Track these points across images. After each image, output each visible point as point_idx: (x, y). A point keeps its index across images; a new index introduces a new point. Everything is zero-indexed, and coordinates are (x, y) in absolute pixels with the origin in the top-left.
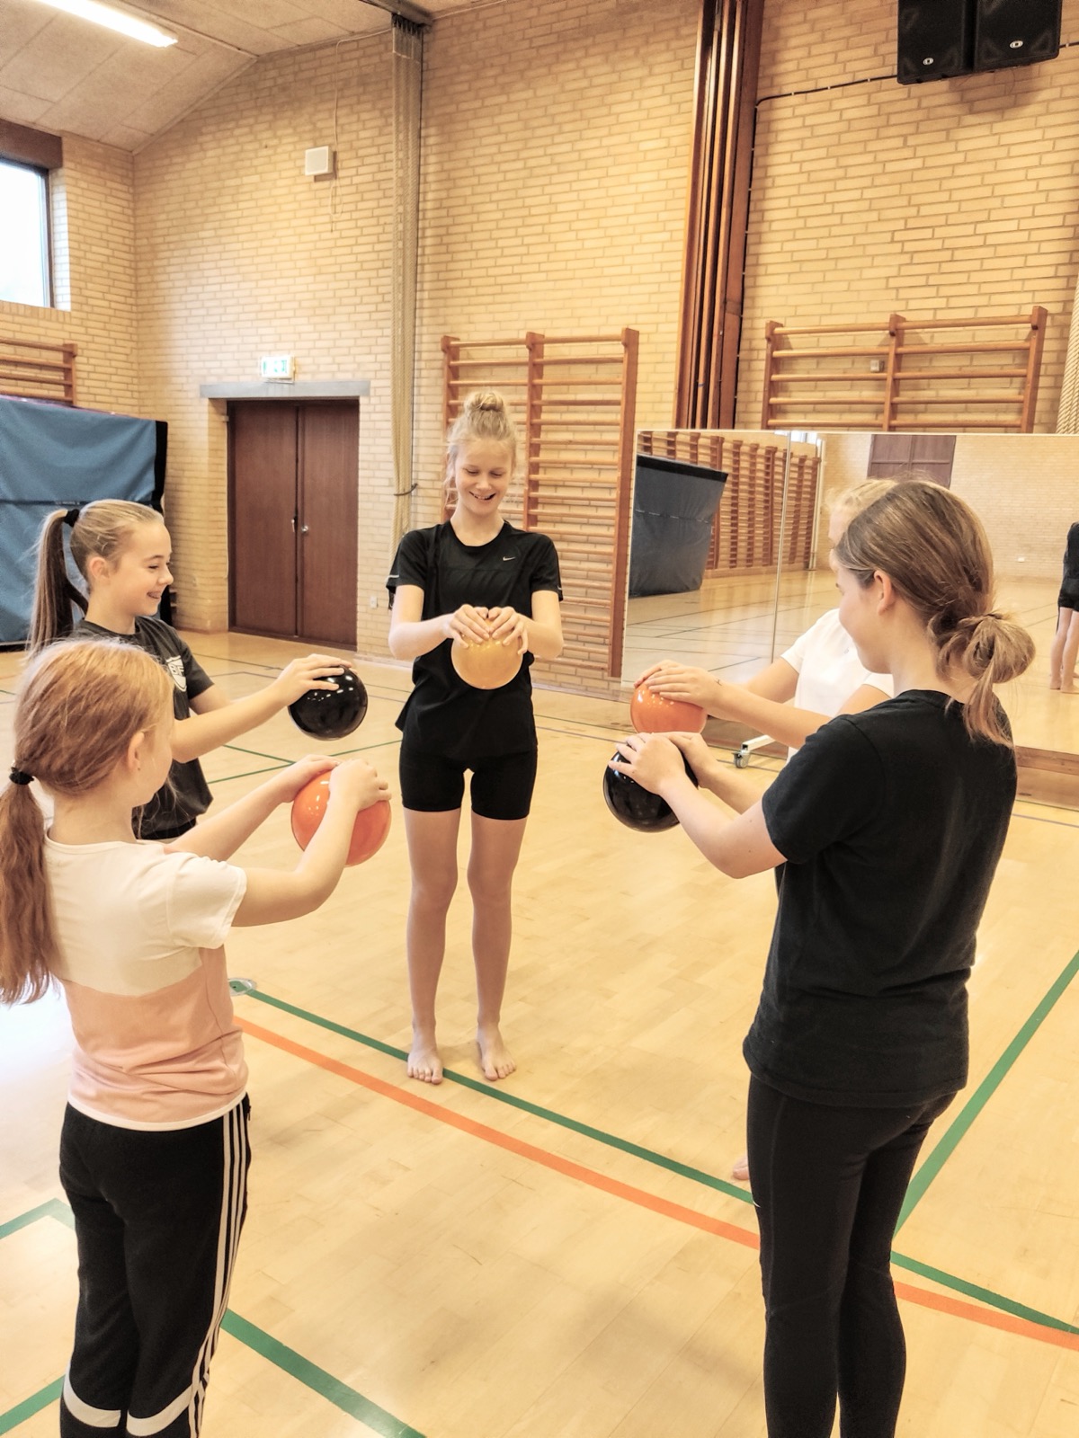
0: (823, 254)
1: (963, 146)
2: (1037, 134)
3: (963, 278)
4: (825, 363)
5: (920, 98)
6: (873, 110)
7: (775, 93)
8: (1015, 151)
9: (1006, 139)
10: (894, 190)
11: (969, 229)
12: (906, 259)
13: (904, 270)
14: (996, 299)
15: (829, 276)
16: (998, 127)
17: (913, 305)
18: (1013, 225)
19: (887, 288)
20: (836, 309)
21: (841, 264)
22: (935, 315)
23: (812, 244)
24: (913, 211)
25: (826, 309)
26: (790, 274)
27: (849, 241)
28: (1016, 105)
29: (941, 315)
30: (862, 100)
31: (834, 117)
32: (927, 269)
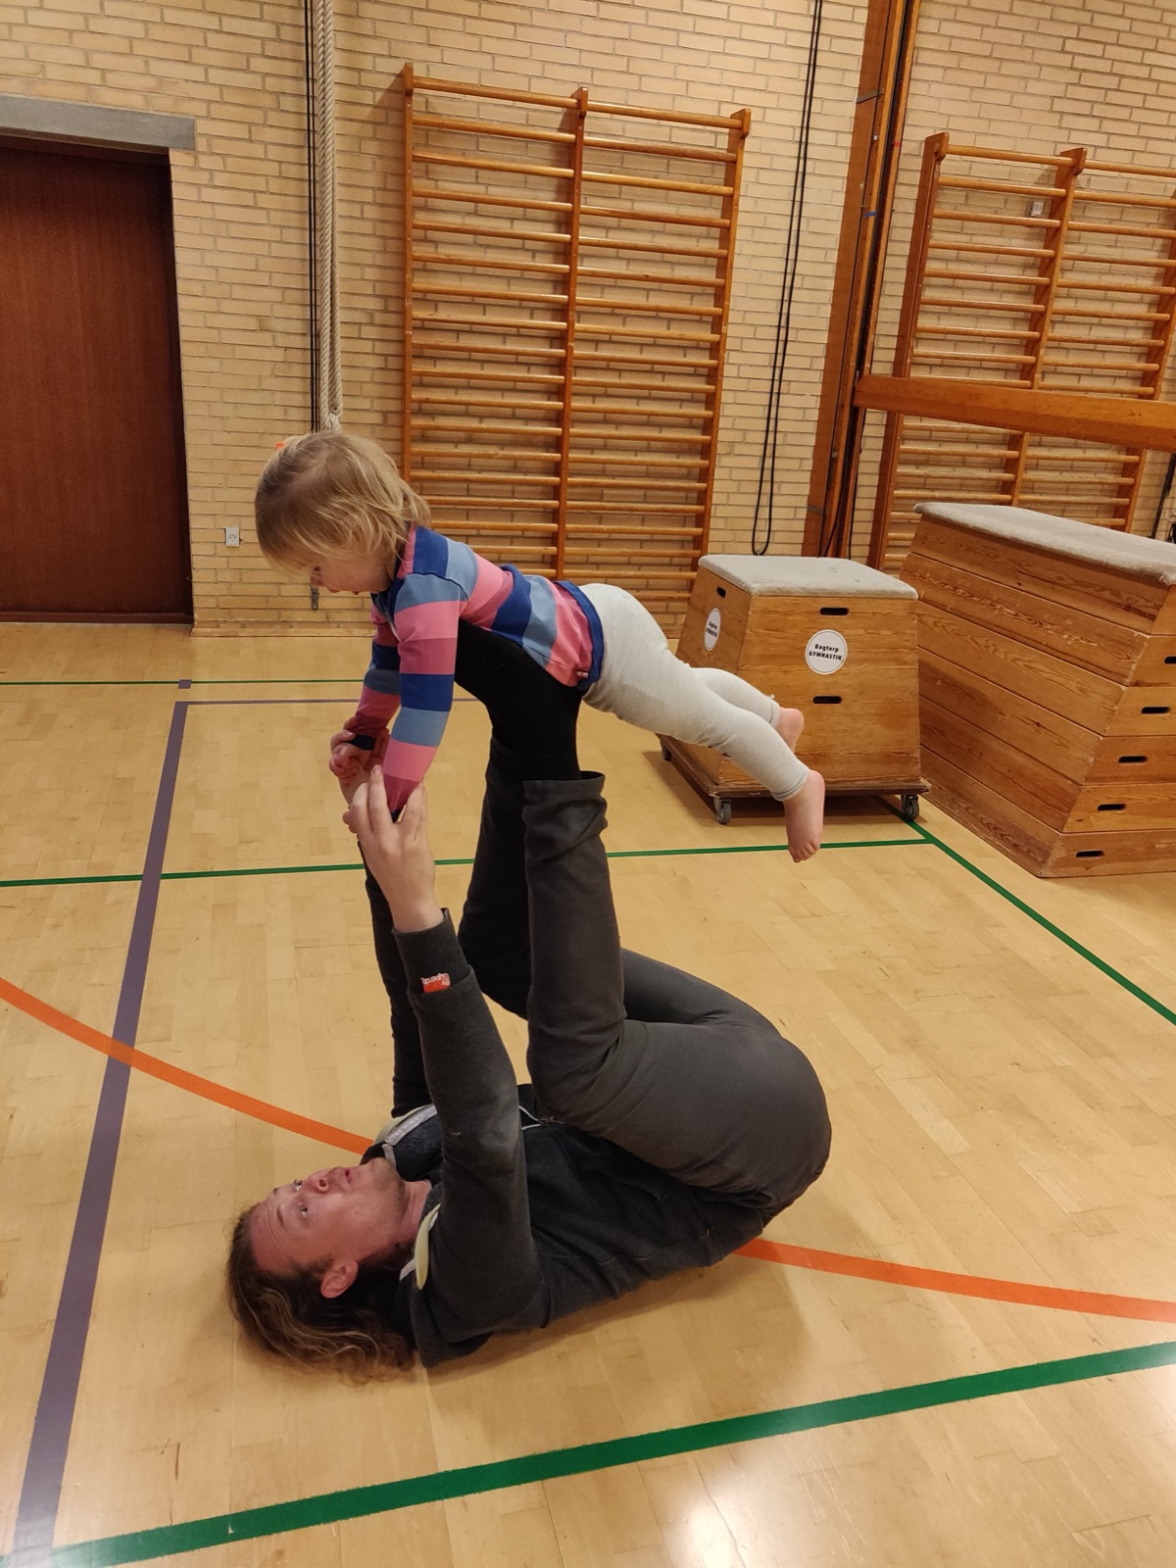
0: (985, 49)
3: (1125, 113)
4: (977, 198)
11: (1136, 56)
12: (1073, 77)
13: (1072, 92)
14: (1153, 146)
15: (992, 82)
19: (1051, 111)
20: (995, 128)
21: (1006, 68)
23: (975, 32)
24: (1087, 17)
25: (982, 126)
26: (946, 68)
27: (1017, 38)
32: (1093, 95)
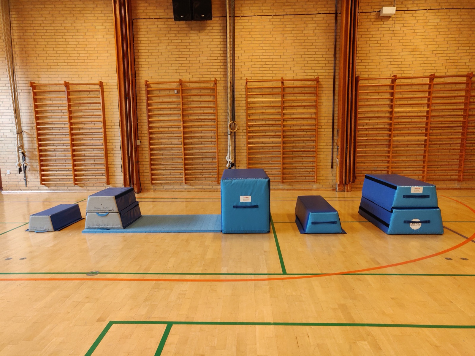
0: (157, 63)
1: (191, 38)
2: (208, 37)
3: (195, 71)
4: (161, 92)
5: (178, 25)
6: (166, 26)
7: (138, 18)
8: (204, 40)
9: (201, 37)
10: (175, 47)
11: (195, 59)
12: (180, 65)
13: (180, 68)
14: (204, 76)
15: (160, 68)
16: (199, 34)
17: (183, 77)
18: (206, 58)
19: (176, 72)
20: (163, 77)
21: (163, 65)
22: (190, 79)
23: (154, 60)
24: (180, 53)
25: (160, 77)
26: (148, 67)
27: (164, 59)
28: (202, 30)
29: (191, 80)
30: (163, 23)
31: (156, 26)
32: (186, 68)
